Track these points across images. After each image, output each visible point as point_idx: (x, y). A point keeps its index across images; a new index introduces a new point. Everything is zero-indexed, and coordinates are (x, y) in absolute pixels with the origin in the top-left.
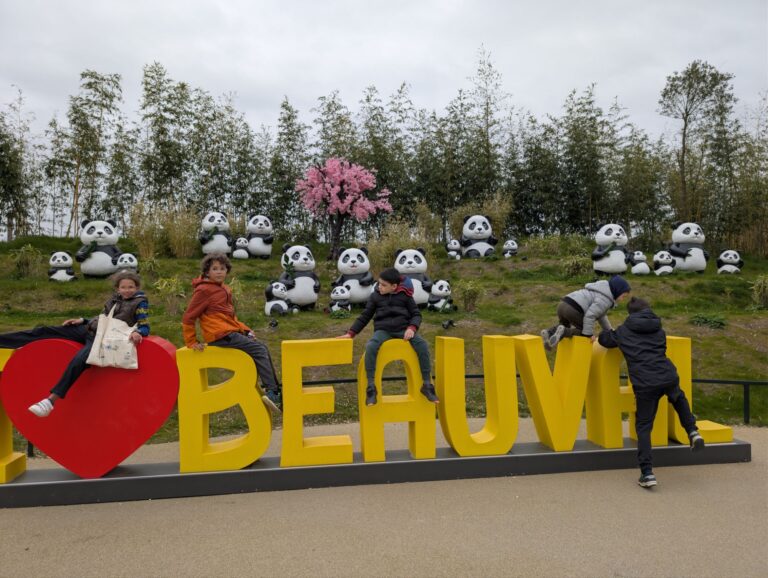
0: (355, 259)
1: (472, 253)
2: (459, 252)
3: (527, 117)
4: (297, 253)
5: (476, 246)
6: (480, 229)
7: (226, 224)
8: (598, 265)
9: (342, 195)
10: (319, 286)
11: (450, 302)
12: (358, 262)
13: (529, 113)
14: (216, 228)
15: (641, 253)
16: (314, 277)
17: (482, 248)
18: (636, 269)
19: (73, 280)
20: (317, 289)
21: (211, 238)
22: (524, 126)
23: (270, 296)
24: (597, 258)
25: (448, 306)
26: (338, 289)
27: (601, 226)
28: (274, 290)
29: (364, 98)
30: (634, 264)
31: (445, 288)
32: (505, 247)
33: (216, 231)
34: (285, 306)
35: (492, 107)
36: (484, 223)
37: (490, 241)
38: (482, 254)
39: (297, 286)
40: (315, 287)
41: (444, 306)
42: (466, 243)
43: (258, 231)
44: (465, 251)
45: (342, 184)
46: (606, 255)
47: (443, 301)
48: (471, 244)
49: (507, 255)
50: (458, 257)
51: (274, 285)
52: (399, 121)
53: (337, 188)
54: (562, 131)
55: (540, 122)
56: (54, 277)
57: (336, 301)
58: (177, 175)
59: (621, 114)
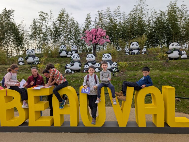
0: (91, 57)
1: (132, 53)
2: (129, 53)
3: (154, 11)
4: (74, 56)
5: (134, 51)
6: (135, 46)
7: (66, 48)
8: (170, 56)
9: (95, 39)
10: (81, 65)
11: (117, 69)
12: (91, 58)
13: (154, 10)
14: (63, 49)
15: (184, 51)
16: (80, 62)
17: (136, 51)
18: (182, 57)
19: (23, 65)
20: (80, 66)
21: (61, 52)
22: (153, 14)
23: (66, 68)
24: (169, 53)
25: (116, 70)
26: (85, 66)
27: (171, 43)
28: (67, 66)
29: (106, 11)
30: (182, 55)
31: (115, 65)
32: (142, 51)
33: (63, 50)
34: (70, 71)
35: (143, 10)
36: (136, 44)
37: (139, 49)
38: (136, 53)
39: (74, 65)
40: (80, 65)
41: (115, 70)
42: (131, 50)
43: (73, 50)
44: (131, 52)
45: (96, 35)
46: (172, 52)
47: (115, 69)
48: (132, 50)
49: (143, 53)
50: (128, 54)
51: (67, 65)
52: (116, 17)
53: (94, 37)
54: (166, 14)
55: (157, 12)
56: (19, 64)
57: (85, 69)
58: (60, 36)
59: (185, 7)
